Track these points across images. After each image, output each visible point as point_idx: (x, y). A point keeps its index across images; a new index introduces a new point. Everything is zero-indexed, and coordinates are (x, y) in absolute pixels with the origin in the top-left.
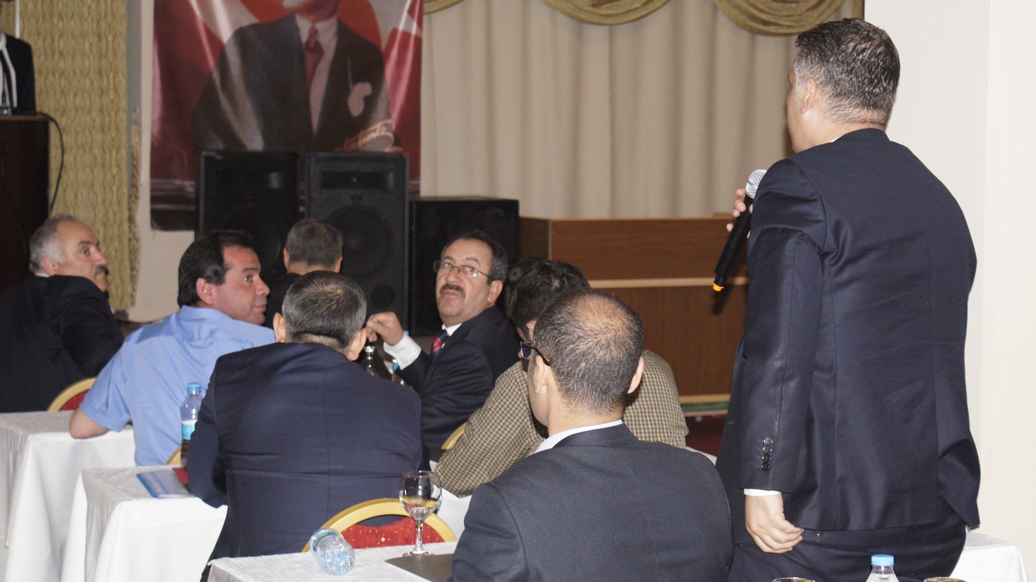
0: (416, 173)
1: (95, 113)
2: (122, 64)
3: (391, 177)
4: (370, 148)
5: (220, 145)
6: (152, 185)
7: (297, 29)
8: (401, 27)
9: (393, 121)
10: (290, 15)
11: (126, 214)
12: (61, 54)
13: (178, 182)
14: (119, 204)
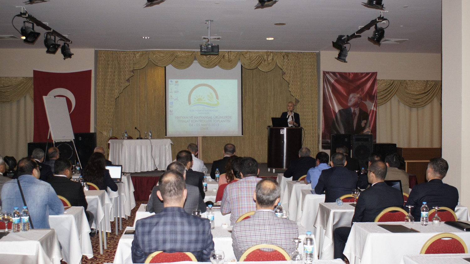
0: (375, 138)
1: (311, 127)
2: (317, 117)
3: (369, 139)
4: (366, 133)
5: (336, 133)
6: (322, 140)
7: (351, 110)
8: (372, 109)
9: (371, 128)
10: (350, 107)
11: (317, 146)
12: (305, 115)
13: (327, 140)
14: (316, 144)
